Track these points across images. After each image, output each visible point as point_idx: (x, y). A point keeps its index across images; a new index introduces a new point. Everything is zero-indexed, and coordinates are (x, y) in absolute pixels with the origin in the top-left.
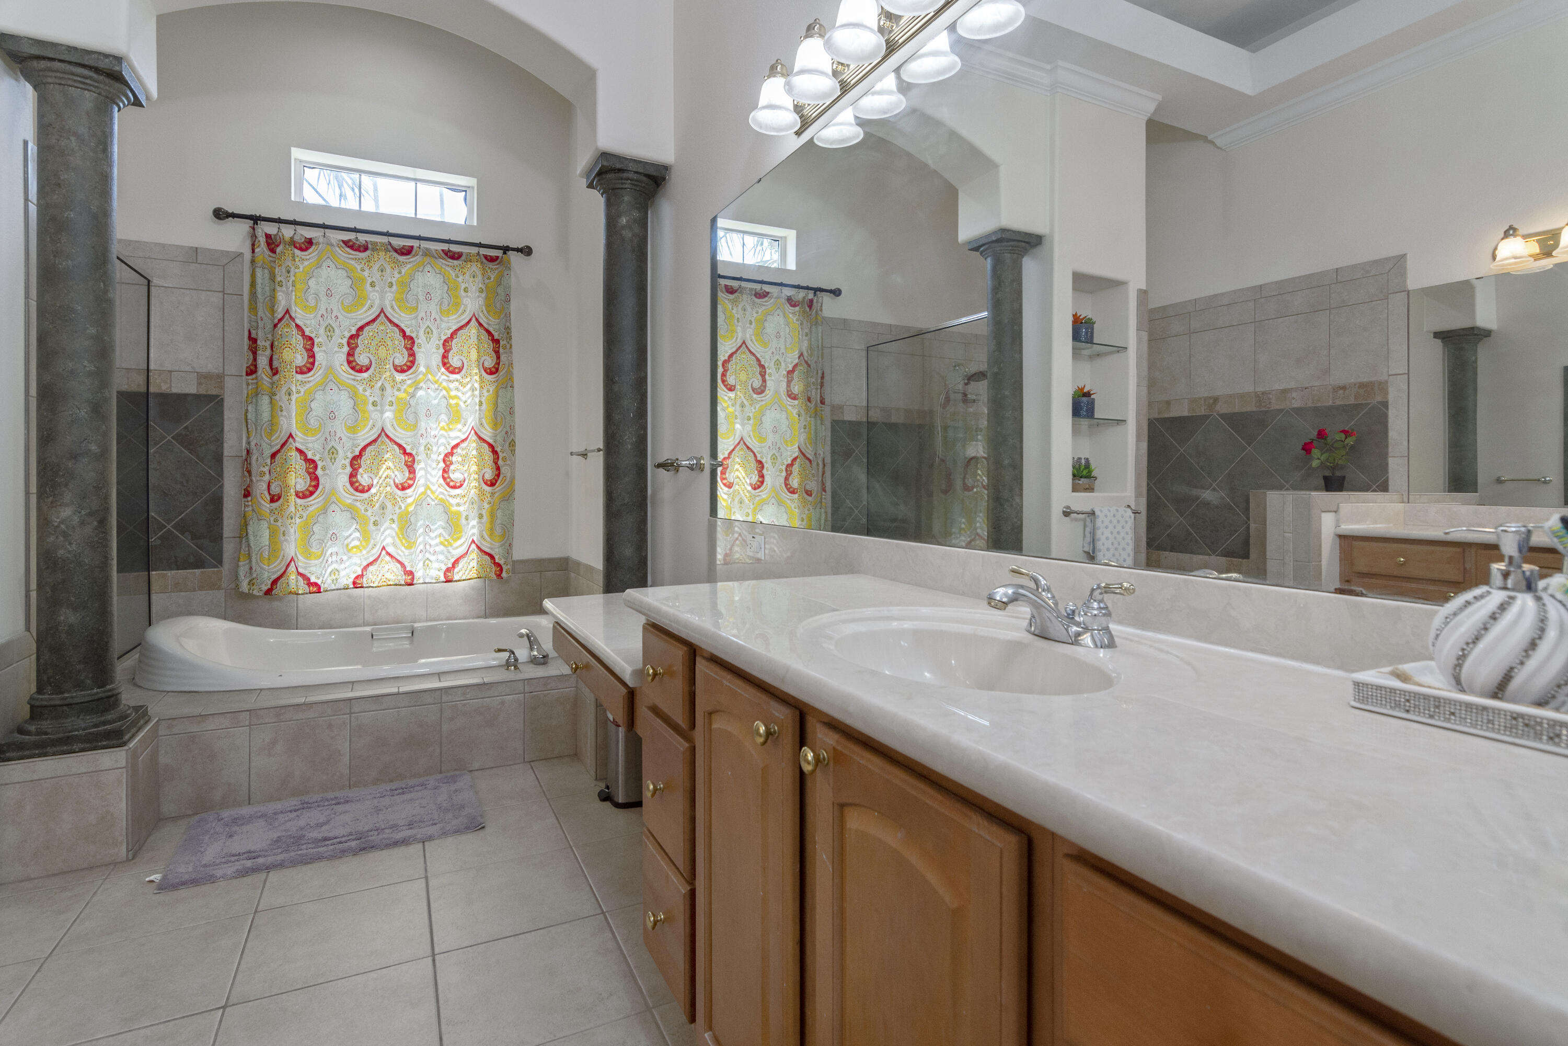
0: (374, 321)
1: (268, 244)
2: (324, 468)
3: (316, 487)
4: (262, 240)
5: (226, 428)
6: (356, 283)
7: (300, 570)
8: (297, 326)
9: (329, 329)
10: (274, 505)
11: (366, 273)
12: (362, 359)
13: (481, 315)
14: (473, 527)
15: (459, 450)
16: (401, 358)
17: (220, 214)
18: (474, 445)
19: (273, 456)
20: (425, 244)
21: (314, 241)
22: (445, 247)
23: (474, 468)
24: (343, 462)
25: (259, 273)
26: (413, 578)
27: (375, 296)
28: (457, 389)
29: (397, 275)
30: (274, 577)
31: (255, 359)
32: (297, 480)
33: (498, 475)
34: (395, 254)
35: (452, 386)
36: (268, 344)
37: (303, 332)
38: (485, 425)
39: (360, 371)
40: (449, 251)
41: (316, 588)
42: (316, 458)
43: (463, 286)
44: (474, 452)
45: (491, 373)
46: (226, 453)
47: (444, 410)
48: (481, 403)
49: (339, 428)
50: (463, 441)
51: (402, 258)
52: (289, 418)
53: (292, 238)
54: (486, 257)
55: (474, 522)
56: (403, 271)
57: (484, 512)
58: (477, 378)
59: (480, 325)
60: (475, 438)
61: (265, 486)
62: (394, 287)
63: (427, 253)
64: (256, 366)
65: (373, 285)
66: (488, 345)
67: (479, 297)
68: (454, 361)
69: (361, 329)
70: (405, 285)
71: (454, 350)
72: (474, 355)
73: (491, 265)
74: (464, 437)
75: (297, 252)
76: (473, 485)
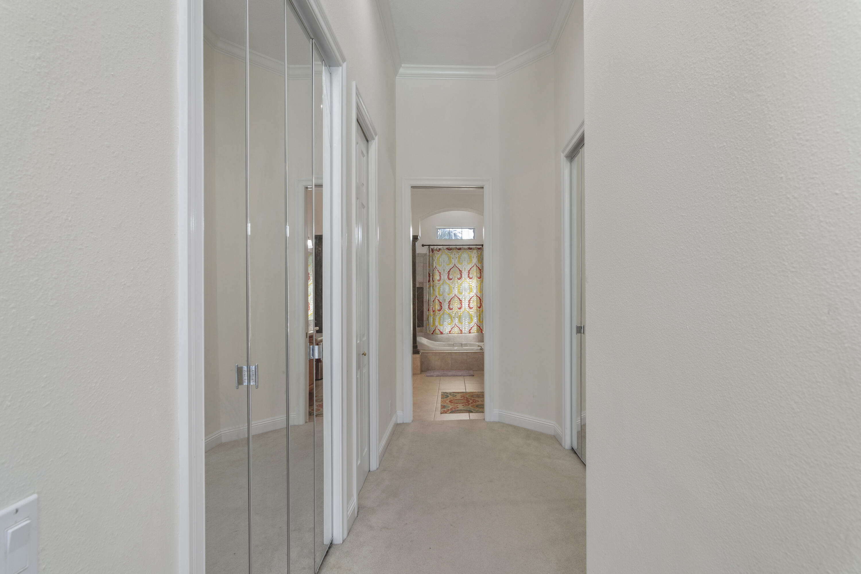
0: (453, 267)
1: (432, 251)
2: (443, 304)
3: (442, 308)
4: (431, 250)
5: (424, 295)
6: (449, 258)
7: (439, 329)
8: (438, 270)
9: (444, 270)
10: (434, 313)
11: (451, 256)
12: (451, 277)
13: (477, 263)
14: (475, 320)
15: (472, 299)
16: (459, 276)
17: (423, 245)
18: (475, 298)
19: (433, 301)
20: (464, 247)
21: (441, 249)
22: (468, 247)
23: (475, 304)
24: (447, 303)
25: (430, 258)
26: (462, 332)
27: (453, 261)
28: (471, 283)
29: (458, 255)
30: (434, 330)
31: (430, 279)
32: (437, 307)
33: (481, 305)
34: (458, 250)
35: (470, 282)
36: (432, 275)
37: (439, 271)
38: (478, 292)
39: (450, 280)
40: (469, 247)
41: (442, 333)
42: (442, 302)
43: (473, 256)
44: (476, 300)
45: (479, 278)
46: (424, 301)
47: (468, 289)
48: (477, 287)
49: (446, 294)
50: (473, 297)
51: (459, 251)
52: (436, 292)
53: (436, 249)
54: (478, 248)
55: (476, 318)
56: (459, 254)
57: (478, 315)
58: (476, 280)
59: (476, 266)
60: (476, 296)
61: (432, 308)
62: (457, 258)
63: (464, 249)
64: (430, 280)
65: (453, 258)
66: (478, 271)
67: (476, 259)
68: (471, 276)
69: (450, 269)
70: (460, 257)
71: (471, 273)
72: (475, 274)
73: (479, 250)
74: (473, 296)
75: (438, 252)
76: (475, 308)
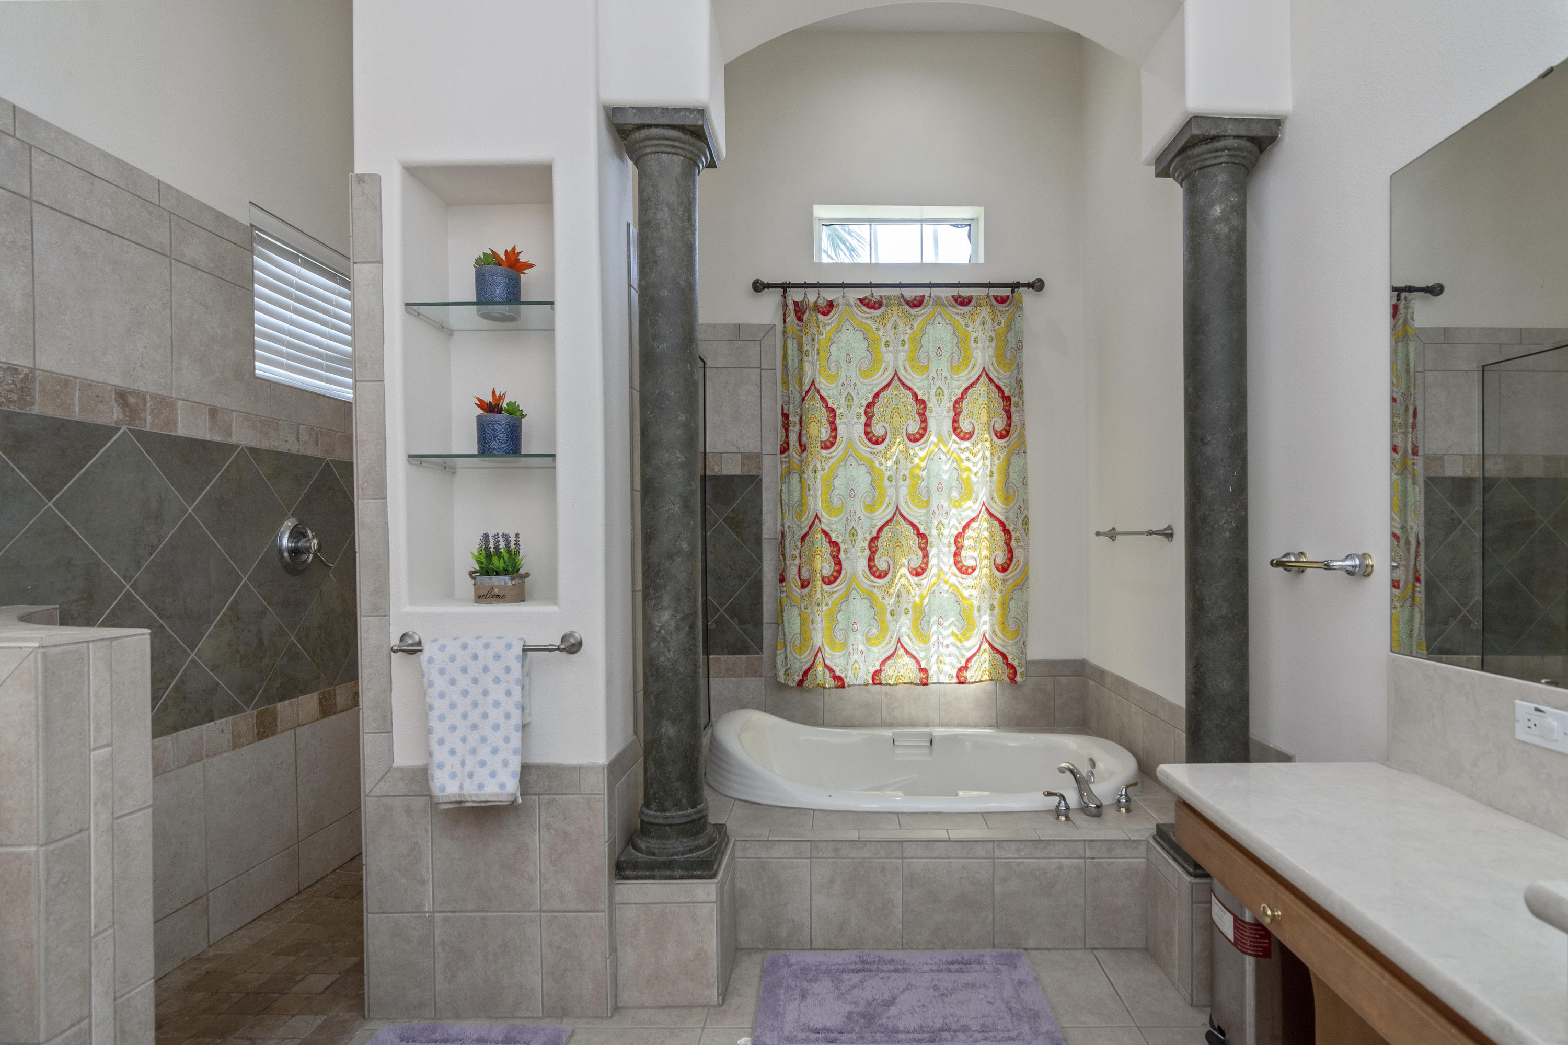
0: (888, 385)
1: (796, 312)
2: (846, 552)
3: (839, 572)
4: (791, 307)
5: (764, 509)
6: (872, 344)
7: (827, 662)
8: (822, 398)
9: (849, 398)
10: (805, 591)
11: (881, 333)
12: (878, 430)
13: (991, 368)
14: (985, 623)
15: (969, 533)
16: (914, 427)
17: (759, 287)
18: (985, 525)
19: (803, 538)
20: (936, 292)
21: (835, 304)
22: (954, 292)
23: (985, 553)
24: (863, 544)
25: (789, 341)
26: (927, 678)
27: (889, 357)
28: (968, 459)
29: (909, 331)
30: (805, 668)
31: (787, 437)
32: (824, 566)
33: (1011, 559)
34: (907, 308)
35: (963, 456)
36: (797, 419)
37: (826, 403)
38: (997, 499)
39: (877, 443)
40: (959, 296)
41: (840, 682)
42: (839, 541)
43: (973, 335)
44: (986, 534)
45: (1002, 437)
46: (764, 536)
47: (955, 483)
48: (992, 473)
49: (858, 506)
50: (973, 520)
51: (914, 311)
52: (815, 498)
53: (816, 303)
54: (996, 298)
55: (986, 618)
56: (915, 325)
57: (995, 603)
58: (988, 444)
59: (991, 380)
60: (986, 516)
61: (796, 570)
62: (907, 345)
63: (938, 302)
64: (788, 444)
65: (887, 345)
66: (998, 404)
67: (989, 347)
68: (965, 426)
69: (877, 395)
70: (917, 341)
71: (965, 412)
72: (984, 417)
73: (1002, 307)
74: (974, 515)
75: (821, 317)
76: (984, 571)
